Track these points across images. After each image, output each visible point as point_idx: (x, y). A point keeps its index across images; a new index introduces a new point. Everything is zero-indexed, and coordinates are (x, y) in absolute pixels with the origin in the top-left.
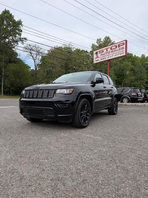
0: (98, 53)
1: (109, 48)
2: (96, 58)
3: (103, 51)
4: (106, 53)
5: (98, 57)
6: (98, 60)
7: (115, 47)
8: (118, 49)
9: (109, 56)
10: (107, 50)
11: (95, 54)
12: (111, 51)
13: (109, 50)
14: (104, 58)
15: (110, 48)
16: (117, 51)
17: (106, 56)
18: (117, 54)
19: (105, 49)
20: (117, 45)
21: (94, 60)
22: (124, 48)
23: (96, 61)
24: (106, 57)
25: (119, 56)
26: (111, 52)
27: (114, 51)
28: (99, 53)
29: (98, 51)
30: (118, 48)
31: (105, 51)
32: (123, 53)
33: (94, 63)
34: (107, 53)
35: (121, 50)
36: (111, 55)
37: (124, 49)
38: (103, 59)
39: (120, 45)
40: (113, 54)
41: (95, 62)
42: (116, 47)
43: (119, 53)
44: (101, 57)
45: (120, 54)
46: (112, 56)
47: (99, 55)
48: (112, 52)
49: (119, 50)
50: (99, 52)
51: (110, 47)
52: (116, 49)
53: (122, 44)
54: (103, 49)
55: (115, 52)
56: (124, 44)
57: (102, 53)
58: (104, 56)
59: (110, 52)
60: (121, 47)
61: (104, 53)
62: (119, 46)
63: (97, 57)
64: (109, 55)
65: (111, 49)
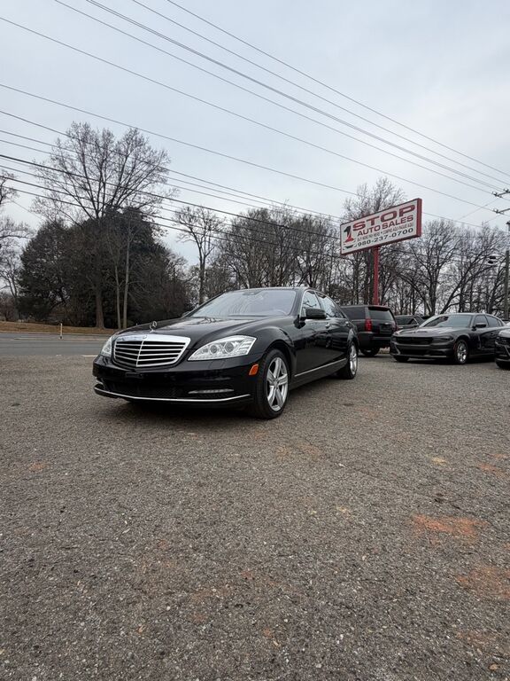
0: (352, 229)
2: (347, 241)
3: (364, 226)
4: (369, 230)
5: (352, 239)
6: (351, 247)
7: (392, 215)
8: (399, 221)
9: (378, 237)
10: (373, 224)
11: (345, 231)
12: (381, 224)
13: (378, 222)
14: (366, 240)
15: (380, 218)
16: (397, 224)
17: (370, 236)
18: (396, 232)
19: (367, 221)
20: (397, 210)
21: (343, 246)
22: (412, 218)
23: (348, 247)
24: (371, 239)
25: (402, 236)
26: (381, 227)
27: (390, 225)
28: (354, 230)
29: (352, 224)
30: (398, 219)
31: (368, 225)
32: (411, 231)
33: (343, 252)
34: (373, 229)
35: (407, 223)
36: (381, 235)
37: (415, 221)
38: (364, 243)
39: (404, 211)
40: (387, 232)
42: (395, 216)
43: (402, 230)
44: (358, 240)
45: (405, 232)
46: (384, 238)
48: (385, 226)
49: (402, 223)
50: (354, 226)
51: (381, 214)
52: (394, 220)
53: (410, 209)
54: (364, 219)
55: (392, 227)
56: (413, 209)
57: (362, 230)
58: (366, 237)
59: (379, 226)
60: (405, 215)
61: (365, 229)
62: (401, 214)
63: (350, 239)
64: (378, 234)
65: (383, 220)
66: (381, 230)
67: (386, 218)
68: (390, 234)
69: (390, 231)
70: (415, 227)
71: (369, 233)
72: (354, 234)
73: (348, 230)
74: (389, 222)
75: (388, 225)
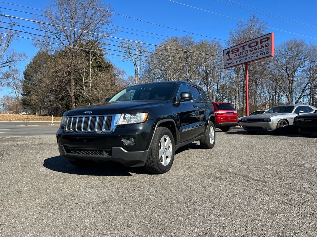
0: (231, 52)
2: (228, 60)
3: (238, 51)
5: (231, 59)
7: (255, 44)
10: (244, 49)
11: (226, 54)
12: (249, 49)
13: (247, 48)
14: (240, 59)
16: (258, 49)
17: (242, 57)
18: (258, 54)
20: (259, 40)
21: (225, 63)
22: (268, 45)
25: (262, 56)
30: (259, 46)
31: (241, 50)
32: (267, 53)
34: (244, 53)
35: (265, 48)
36: (249, 56)
37: (270, 47)
38: (239, 61)
41: (226, 66)
44: (235, 59)
45: (264, 54)
48: (251, 51)
49: (262, 48)
51: (248, 43)
52: (257, 47)
53: (266, 39)
54: (238, 47)
55: (256, 51)
57: (237, 53)
60: (263, 43)
62: (261, 42)
65: (250, 46)
66: (249, 53)
67: (252, 45)
68: (254, 55)
69: (254, 53)
70: (269, 51)
71: (242, 55)
72: (232, 56)
73: (228, 53)
74: (253, 48)
75: (253, 50)
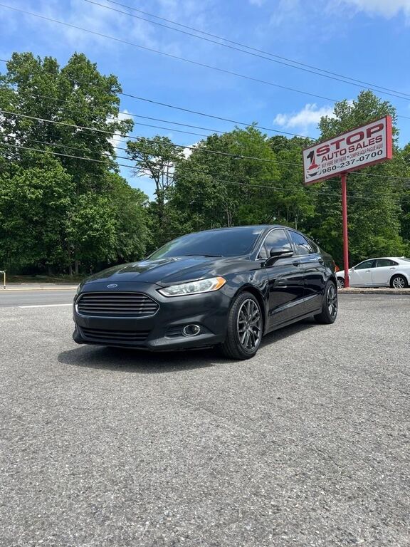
0: (316, 154)
1: (344, 139)
2: (311, 168)
3: (328, 150)
4: (334, 155)
5: (316, 166)
6: (315, 174)
7: (358, 137)
8: (367, 143)
9: (344, 162)
10: (338, 147)
11: (308, 157)
12: (347, 147)
13: (343, 145)
14: (331, 166)
15: (345, 141)
16: (364, 147)
17: (336, 161)
18: (364, 155)
19: (332, 144)
20: (364, 130)
21: (306, 174)
22: (381, 139)
23: (312, 175)
24: (338, 165)
25: (371, 159)
26: (348, 151)
27: (357, 148)
28: (318, 155)
29: (315, 149)
30: (366, 140)
31: (333, 148)
32: (380, 153)
33: (306, 181)
34: (338, 154)
35: (376, 144)
36: (348, 159)
37: (384, 142)
38: (329, 169)
39: (372, 131)
40: (354, 156)
41: (308, 179)
42: (362, 137)
43: (371, 153)
44: (323, 166)
45: (374, 155)
46: (351, 162)
47: (318, 160)
48: (352, 150)
49: (370, 145)
50: (318, 151)
51: (346, 136)
52: (361, 142)
53: (378, 128)
54: (328, 143)
55: (360, 150)
56: (381, 127)
57: (326, 155)
58: (332, 163)
59: (345, 149)
60: (373, 136)
61: (330, 153)
62: (369, 134)
63: (314, 166)
64: (344, 159)
65: (349, 142)
66: (348, 154)
67: (352, 140)
68: (357, 158)
69: (358, 154)
70: (384, 149)
71: (335, 158)
73: (311, 155)
74: (355, 145)
75: (355, 148)
